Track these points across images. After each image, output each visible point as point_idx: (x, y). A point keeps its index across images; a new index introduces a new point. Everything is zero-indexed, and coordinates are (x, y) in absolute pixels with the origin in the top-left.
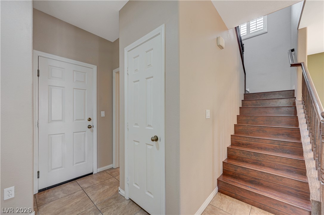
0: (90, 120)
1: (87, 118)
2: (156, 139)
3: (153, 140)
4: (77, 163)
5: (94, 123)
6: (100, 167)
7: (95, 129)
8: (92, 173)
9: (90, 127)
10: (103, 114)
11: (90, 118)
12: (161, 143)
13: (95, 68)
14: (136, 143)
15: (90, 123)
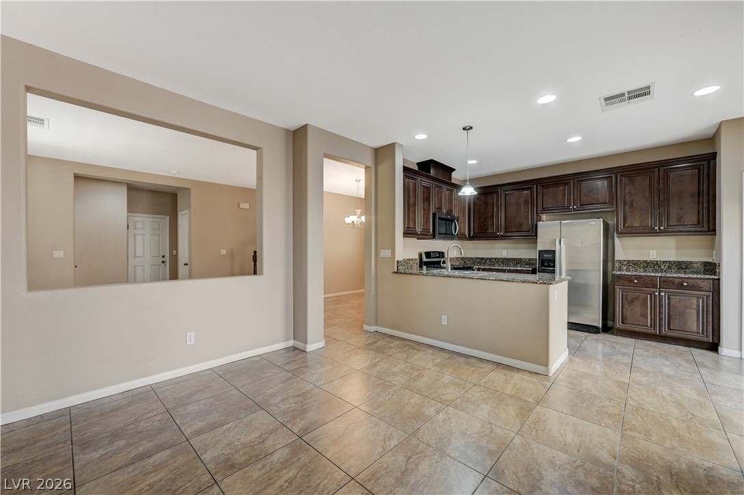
0: (163, 257)
1: (161, 256)
3: (185, 265)
5: (167, 259)
7: (168, 264)
9: (163, 262)
10: (175, 253)
13: (168, 218)
15: (163, 259)
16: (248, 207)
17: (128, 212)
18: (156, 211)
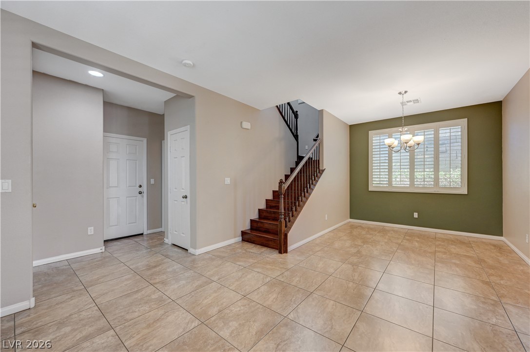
0: (140, 186)
1: (138, 185)
2: (186, 197)
3: (183, 198)
4: (129, 223)
5: (144, 189)
6: (150, 229)
7: (145, 195)
8: (142, 234)
9: (140, 193)
10: (152, 181)
11: (140, 185)
12: (188, 199)
13: (145, 140)
14: (176, 202)
15: (140, 189)
16: (249, 128)
17: (105, 131)
18: (133, 131)
